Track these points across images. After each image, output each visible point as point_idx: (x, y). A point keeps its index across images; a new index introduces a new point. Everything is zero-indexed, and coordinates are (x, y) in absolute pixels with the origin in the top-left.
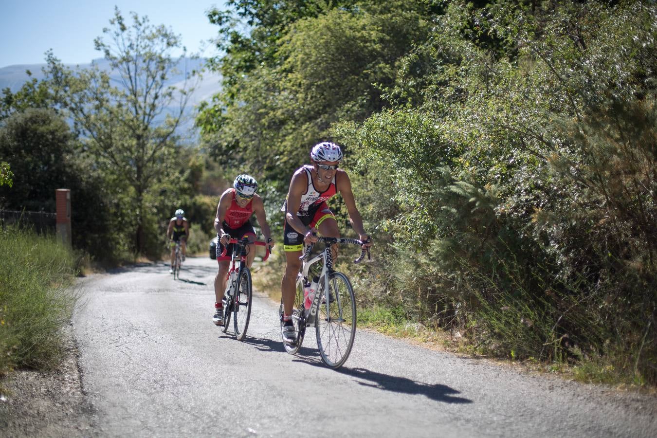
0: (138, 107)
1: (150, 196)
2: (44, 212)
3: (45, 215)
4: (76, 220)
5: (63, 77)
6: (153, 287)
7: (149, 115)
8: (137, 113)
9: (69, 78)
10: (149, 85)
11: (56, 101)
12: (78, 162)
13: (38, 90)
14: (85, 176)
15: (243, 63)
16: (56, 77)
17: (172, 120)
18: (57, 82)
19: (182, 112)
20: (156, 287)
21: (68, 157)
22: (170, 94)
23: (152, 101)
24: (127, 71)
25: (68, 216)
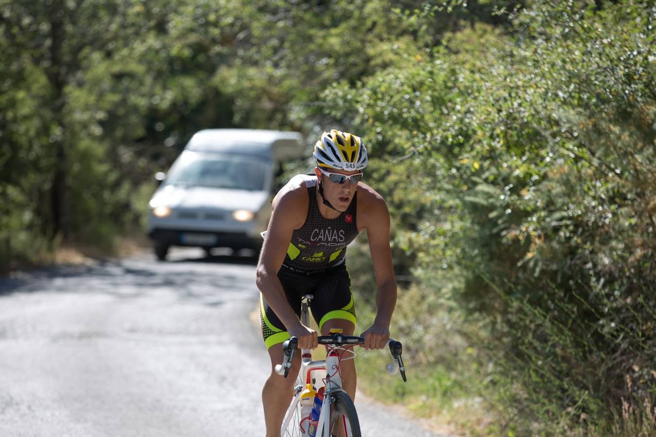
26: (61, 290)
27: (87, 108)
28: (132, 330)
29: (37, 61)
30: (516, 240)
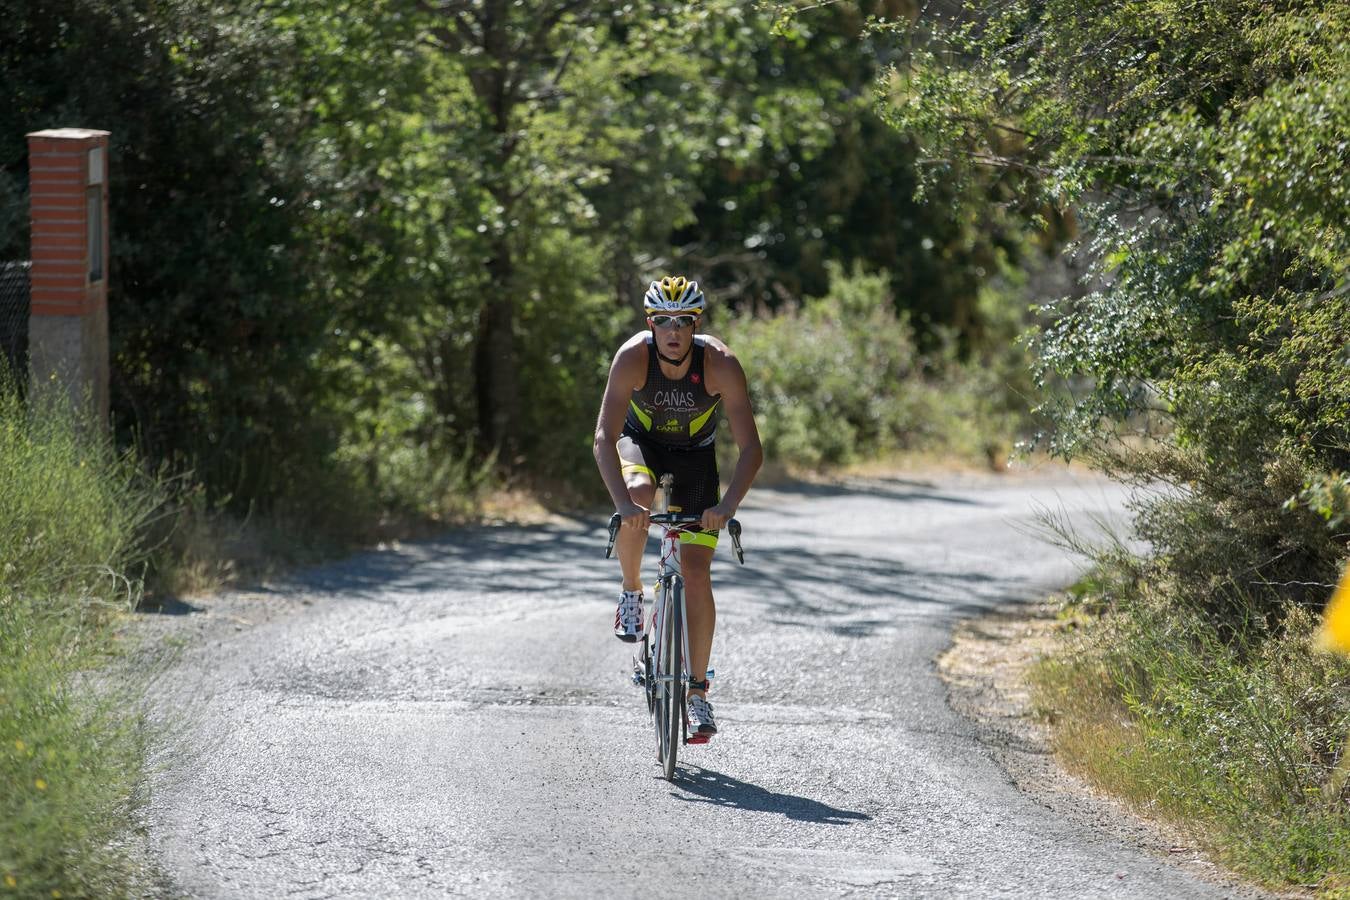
1: (561, 121)
6: (515, 678)
14: (188, 41)
20: (529, 679)
25: (94, 277)
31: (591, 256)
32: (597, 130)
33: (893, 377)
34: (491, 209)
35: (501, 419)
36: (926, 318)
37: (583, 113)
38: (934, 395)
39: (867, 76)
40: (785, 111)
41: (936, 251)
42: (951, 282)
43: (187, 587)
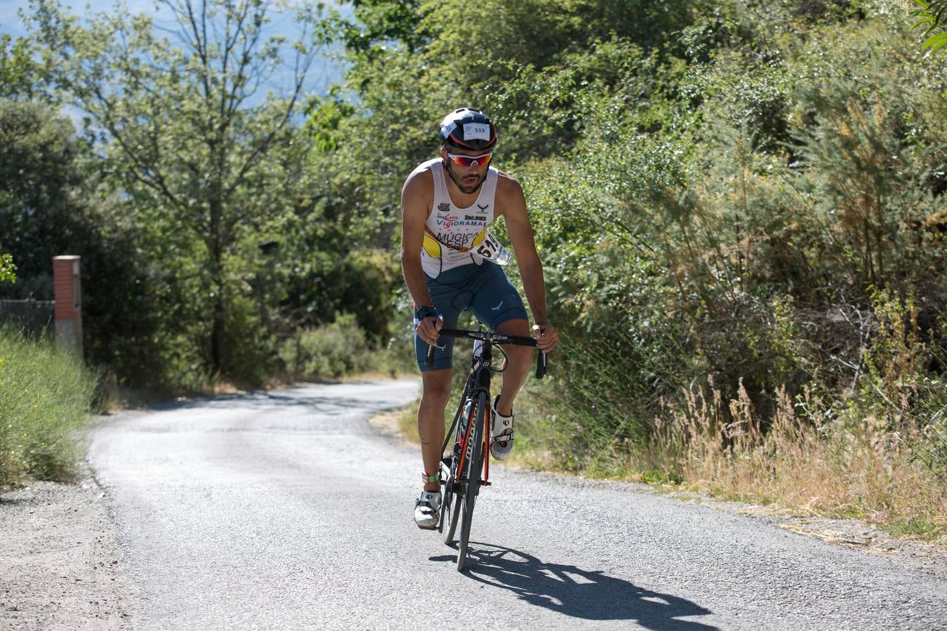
0: (209, 83)
1: (238, 258)
2: (33, 300)
3: (34, 305)
4: (91, 312)
5: (60, 26)
7: (233, 97)
8: (208, 93)
9: (73, 27)
10: (232, 34)
11: (48, 79)
12: (92, 202)
13: (12, 58)
14: (107, 228)
15: (386, 23)
16: (46, 28)
17: (278, 103)
18: (49, 35)
19: (299, 87)
21: (73, 194)
22: (273, 53)
23: (237, 68)
24: (186, 10)
25: (77, 306)
26: (213, 407)
27: (240, 270)
28: (271, 428)
29: (200, 233)
30: (572, 306)
31: (250, 304)
32: (251, 261)
33: (358, 349)
34: (215, 288)
35: (222, 361)
36: (371, 333)
37: (246, 256)
38: (373, 355)
39: (347, 252)
40: (317, 258)
41: (373, 310)
42: (379, 319)
43: (110, 408)
